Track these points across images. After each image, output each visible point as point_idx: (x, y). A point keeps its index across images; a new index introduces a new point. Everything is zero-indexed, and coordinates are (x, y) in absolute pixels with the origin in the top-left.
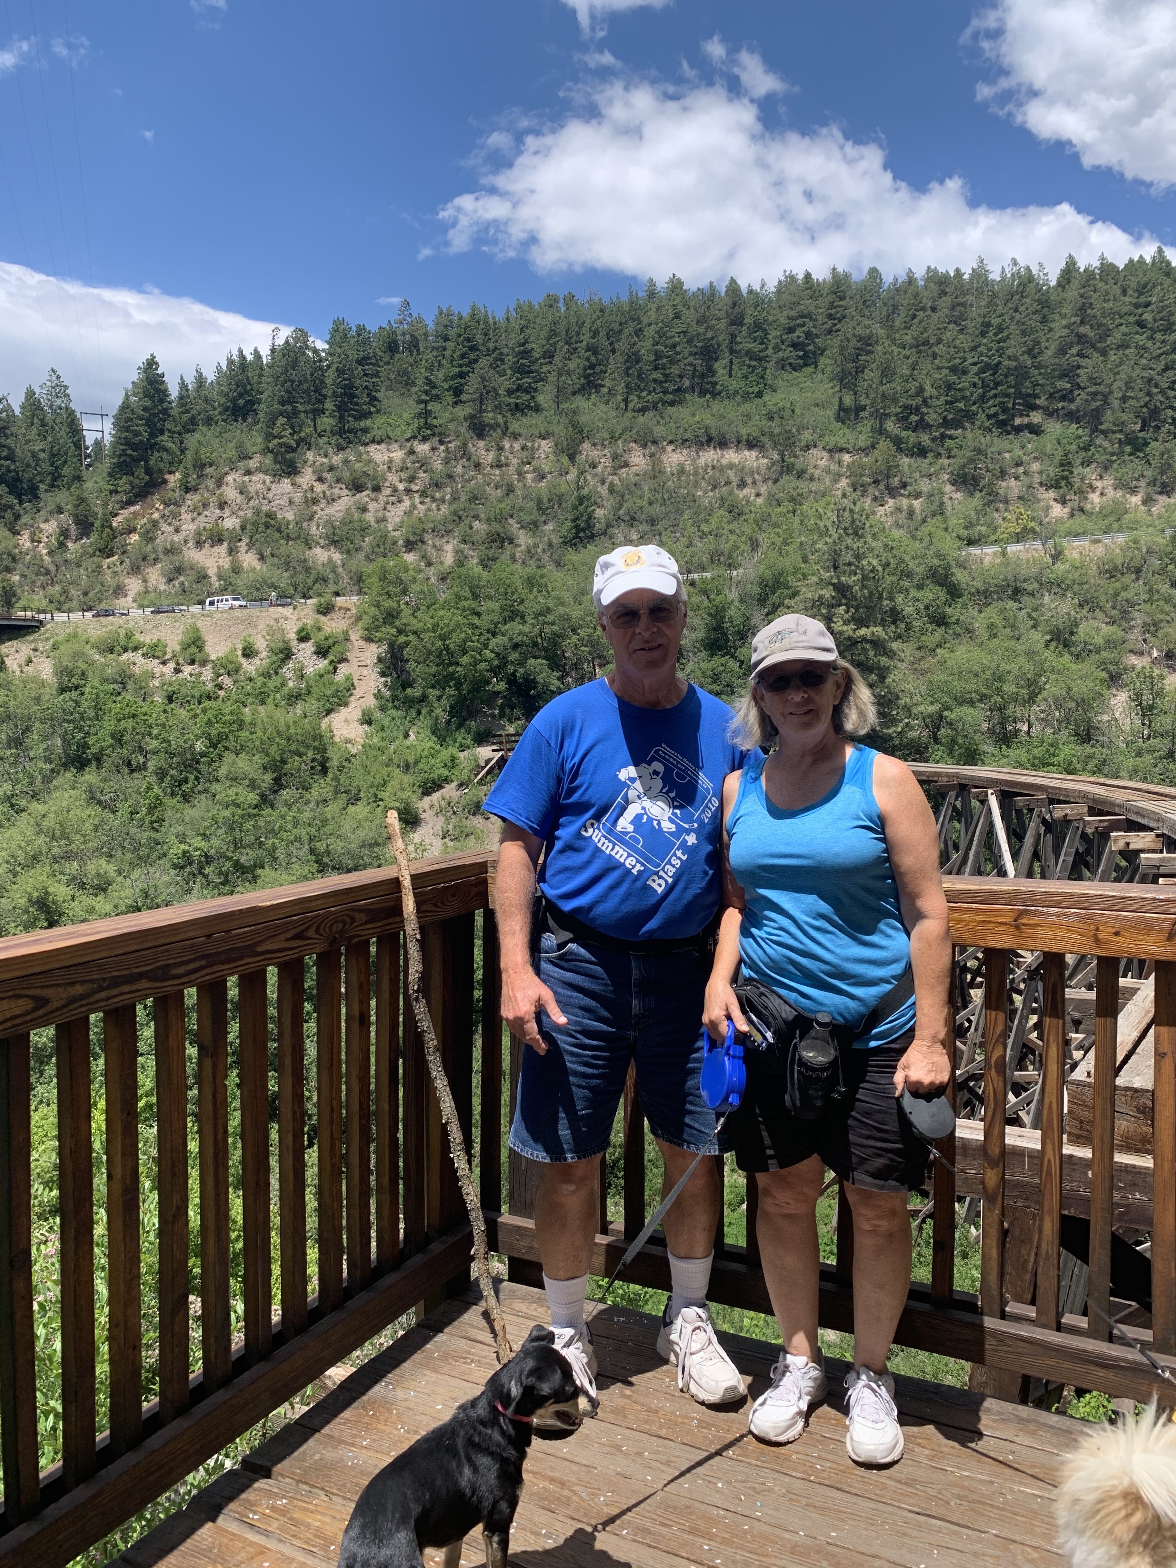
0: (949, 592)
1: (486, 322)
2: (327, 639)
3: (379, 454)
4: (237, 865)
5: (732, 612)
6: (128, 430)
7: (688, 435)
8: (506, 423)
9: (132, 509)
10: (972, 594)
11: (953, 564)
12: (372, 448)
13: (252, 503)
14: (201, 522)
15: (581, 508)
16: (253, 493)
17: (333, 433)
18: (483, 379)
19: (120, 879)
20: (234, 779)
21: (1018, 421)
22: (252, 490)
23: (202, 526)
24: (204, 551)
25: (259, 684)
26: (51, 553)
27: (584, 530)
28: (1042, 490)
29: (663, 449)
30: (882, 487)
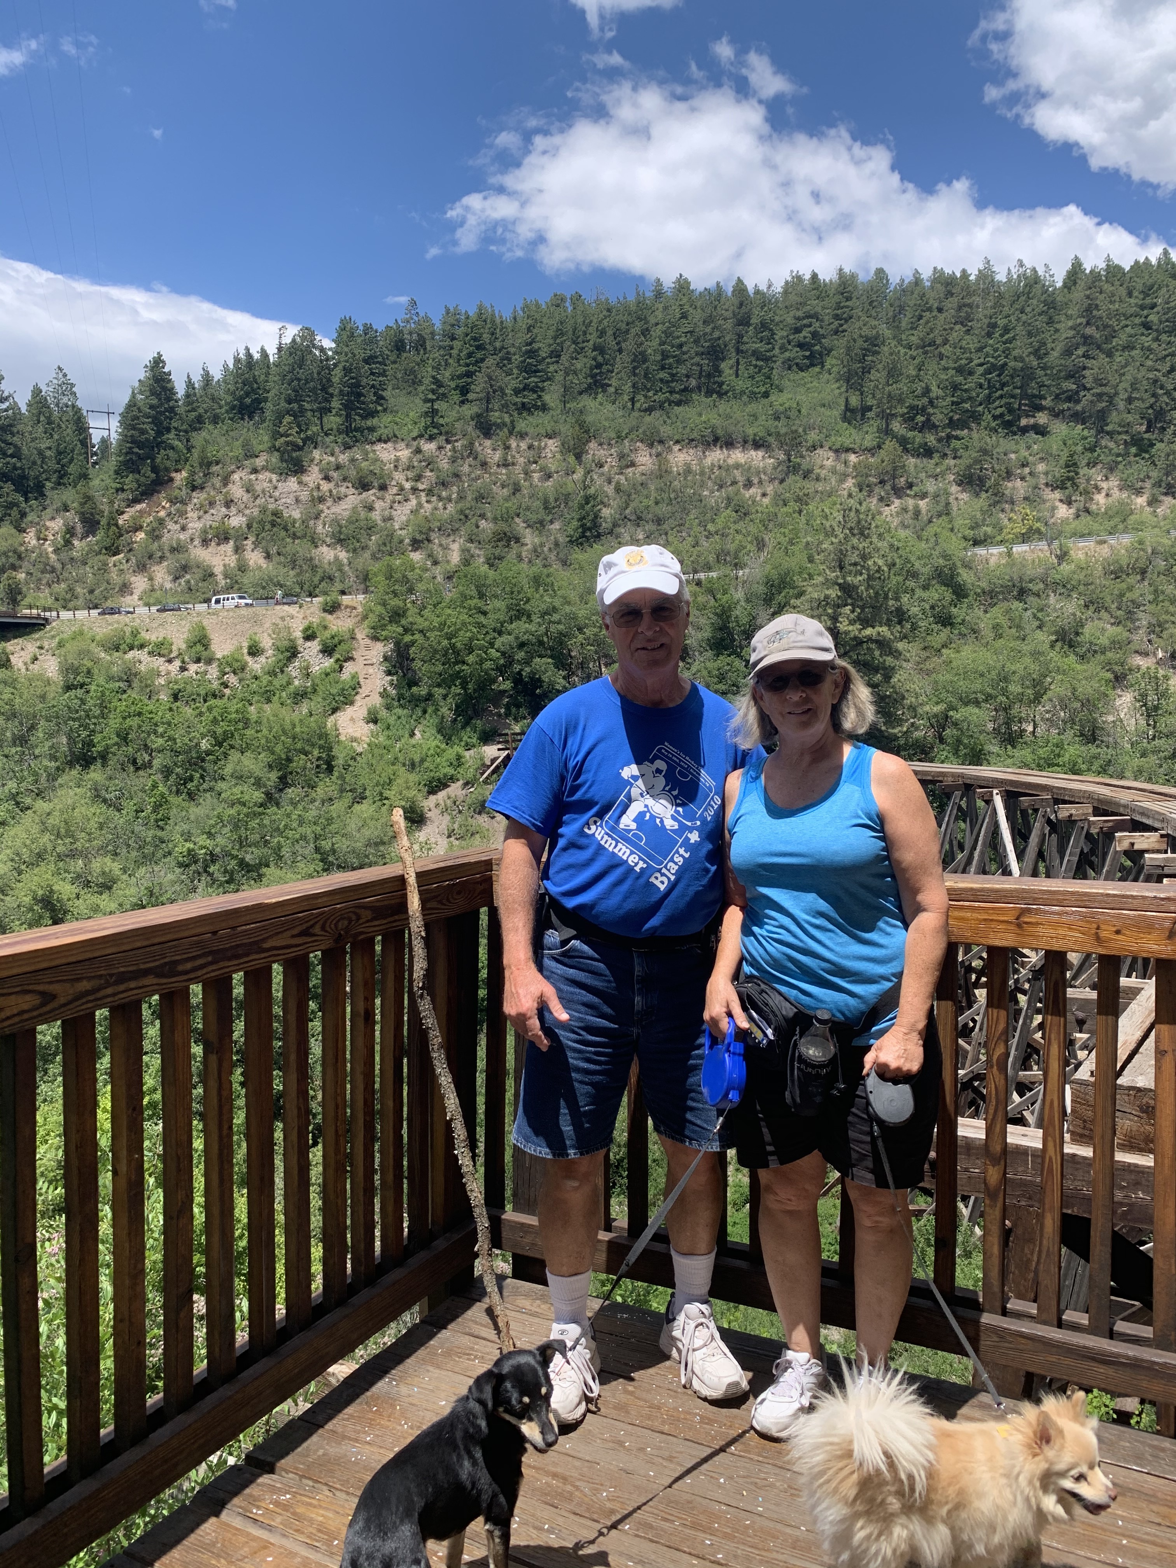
0: (954, 593)
1: (493, 322)
2: (333, 637)
3: (386, 453)
4: (242, 863)
5: (737, 612)
6: (134, 429)
7: (695, 435)
8: (512, 422)
9: (138, 507)
10: (978, 595)
11: (959, 564)
12: (378, 447)
13: (258, 502)
14: (207, 521)
15: (588, 507)
16: (259, 492)
17: (340, 432)
18: (490, 378)
19: (125, 877)
20: (240, 778)
21: (1024, 422)
22: (258, 488)
23: (208, 524)
24: (210, 549)
25: (265, 682)
26: (56, 551)
27: (590, 529)
28: (1048, 490)
29: (670, 450)
30: (888, 487)
